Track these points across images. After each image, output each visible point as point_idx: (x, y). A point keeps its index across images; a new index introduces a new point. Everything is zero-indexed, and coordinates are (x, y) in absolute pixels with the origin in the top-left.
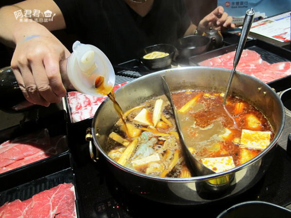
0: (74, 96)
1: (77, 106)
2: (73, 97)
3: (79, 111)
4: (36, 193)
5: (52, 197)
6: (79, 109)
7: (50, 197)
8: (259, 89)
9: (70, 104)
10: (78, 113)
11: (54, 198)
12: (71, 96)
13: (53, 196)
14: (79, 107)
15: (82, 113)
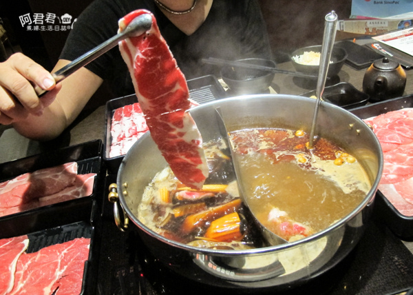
0: (119, 120)
1: (120, 135)
2: (118, 122)
3: (121, 142)
4: (46, 245)
5: (63, 253)
6: (122, 139)
7: (60, 253)
8: (351, 125)
9: (112, 132)
10: (119, 144)
11: (65, 254)
12: (116, 120)
13: (65, 251)
14: (121, 137)
15: (123, 145)
